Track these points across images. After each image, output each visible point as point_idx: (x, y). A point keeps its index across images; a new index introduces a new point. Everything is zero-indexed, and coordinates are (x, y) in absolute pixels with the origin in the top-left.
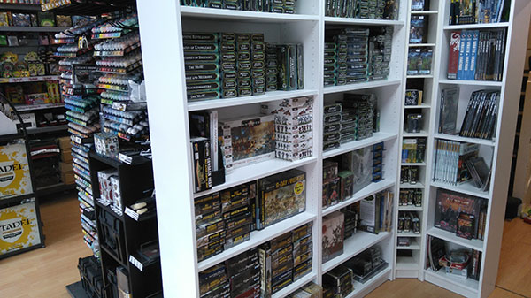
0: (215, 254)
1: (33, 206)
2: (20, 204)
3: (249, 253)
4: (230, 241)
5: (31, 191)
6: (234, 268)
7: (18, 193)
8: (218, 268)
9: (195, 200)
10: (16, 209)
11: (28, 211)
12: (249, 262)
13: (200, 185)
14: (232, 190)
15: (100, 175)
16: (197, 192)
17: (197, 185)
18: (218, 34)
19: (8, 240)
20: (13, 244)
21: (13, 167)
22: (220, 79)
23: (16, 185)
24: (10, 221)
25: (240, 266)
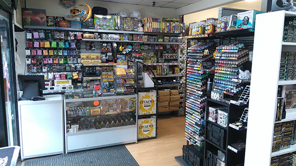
0: (276, 151)
1: (155, 119)
2: (150, 118)
3: (289, 154)
4: (282, 146)
5: (155, 113)
6: (282, 160)
7: (151, 113)
8: (276, 158)
9: (275, 124)
10: (149, 120)
11: (153, 121)
12: (288, 159)
13: (277, 118)
14: (287, 123)
15: (210, 108)
16: (276, 121)
17: (276, 118)
18: (288, 52)
19: (144, 132)
20: (146, 135)
21: (151, 101)
22: (286, 72)
23: (150, 109)
24: (146, 125)
25: (284, 160)
